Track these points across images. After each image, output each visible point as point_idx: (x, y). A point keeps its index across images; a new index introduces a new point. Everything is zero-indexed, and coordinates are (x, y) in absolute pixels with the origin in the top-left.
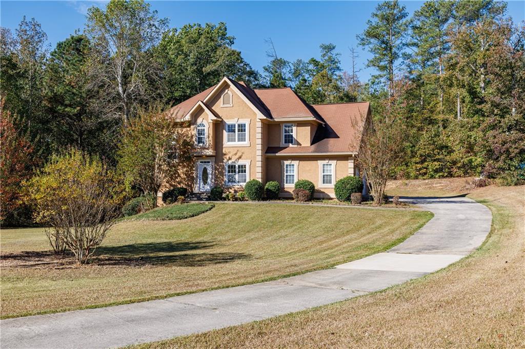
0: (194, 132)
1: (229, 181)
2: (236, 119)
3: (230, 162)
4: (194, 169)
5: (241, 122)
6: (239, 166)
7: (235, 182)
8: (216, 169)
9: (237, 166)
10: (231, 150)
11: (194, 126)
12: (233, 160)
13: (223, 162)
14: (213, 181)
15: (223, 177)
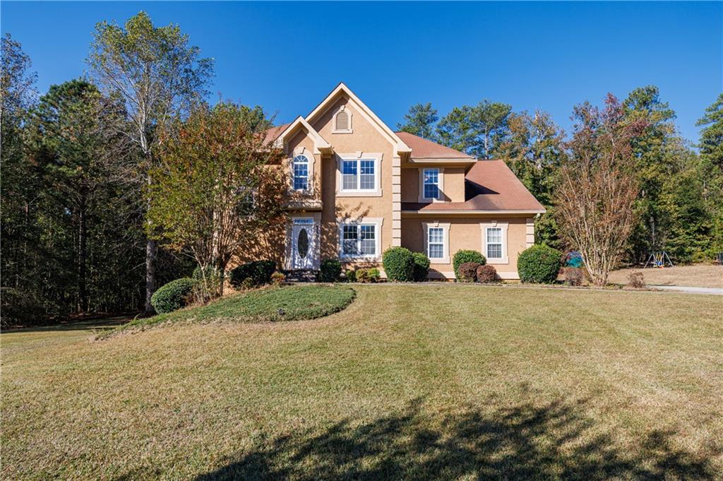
0: (288, 170)
1: (346, 252)
2: (358, 154)
3: (348, 221)
4: (285, 232)
5: (366, 157)
6: (363, 228)
7: (355, 253)
8: (323, 232)
9: (359, 227)
10: (349, 201)
11: (289, 160)
12: (353, 218)
13: (335, 221)
14: (319, 251)
15: (335, 245)
